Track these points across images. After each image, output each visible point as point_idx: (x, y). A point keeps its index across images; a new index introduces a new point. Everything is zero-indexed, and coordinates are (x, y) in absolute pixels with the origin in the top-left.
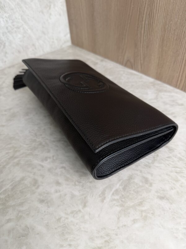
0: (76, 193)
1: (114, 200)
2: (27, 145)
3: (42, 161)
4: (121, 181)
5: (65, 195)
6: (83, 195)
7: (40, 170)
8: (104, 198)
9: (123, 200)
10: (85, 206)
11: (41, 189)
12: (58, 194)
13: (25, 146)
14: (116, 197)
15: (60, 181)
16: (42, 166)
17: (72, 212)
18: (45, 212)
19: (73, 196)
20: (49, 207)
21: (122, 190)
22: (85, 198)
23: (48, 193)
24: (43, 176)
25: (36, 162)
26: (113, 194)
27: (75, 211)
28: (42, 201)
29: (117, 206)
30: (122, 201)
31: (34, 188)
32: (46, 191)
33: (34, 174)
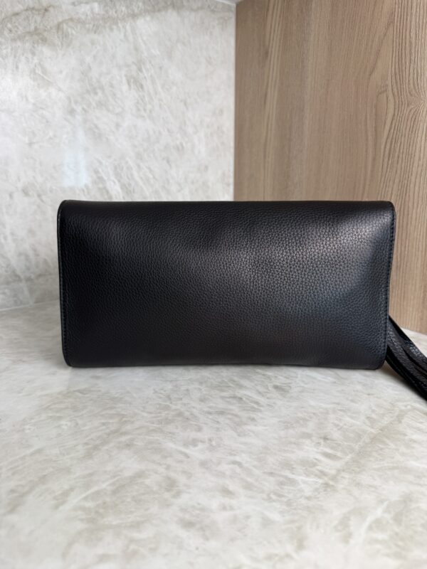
0: (275, 516)
1: (377, 541)
2: (151, 413)
3: (186, 445)
4: (386, 504)
5: (248, 517)
6: (292, 522)
7: (181, 462)
8: (350, 535)
9: (400, 543)
10: (301, 546)
11: (184, 499)
12: (228, 514)
13: (145, 414)
14: (380, 536)
15: (231, 488)
16: (187, 456)
17: (269, 557)
18: (197, 549)
19: (266, 523)
20: (207, 539)
21: (391, 522)
22: (299, 528)
23: (203, 509)
24: (189, 475)
25: (170, 445)
26: (370, 528)
27: (276, 555)
28: (188, 525)
29: (388, 555)
30: (397, 545)
31: (167, 495)
32: (199, 504)
33: (168, 467)
